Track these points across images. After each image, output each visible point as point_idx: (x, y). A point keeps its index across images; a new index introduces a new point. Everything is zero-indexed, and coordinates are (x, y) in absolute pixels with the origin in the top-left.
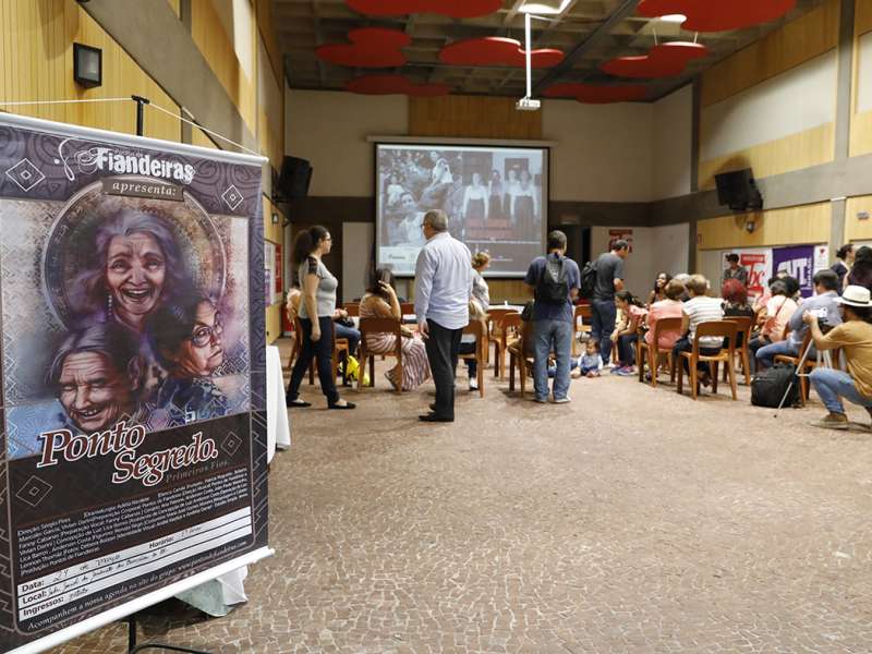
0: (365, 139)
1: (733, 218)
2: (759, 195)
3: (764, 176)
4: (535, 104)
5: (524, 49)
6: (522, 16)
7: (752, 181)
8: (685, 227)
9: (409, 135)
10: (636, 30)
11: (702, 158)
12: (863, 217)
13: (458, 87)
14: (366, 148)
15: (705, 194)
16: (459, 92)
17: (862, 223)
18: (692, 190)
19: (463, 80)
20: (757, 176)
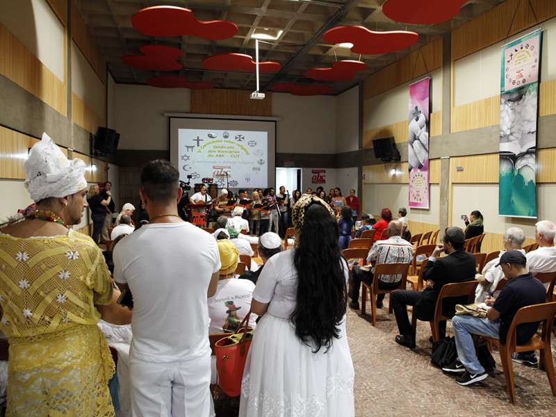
0: (163, 115)
1: (383, 165)
2: (399, 153)
3: (401, 142)
4: (262, 96)
5: (255, 61)
6: (253, 41)
7: (394, 144)
8: (355, 170)
9: (191, 113)
10: (324, 52)
11: (365, 130)
12: (460, 170)
13: (221, 84)
14: (163, 120)
15: (367, 150)
16: (222, 87)
17: (459, 173)
18: (359, 148)
19: (223, 80)
20: (396, 142)
